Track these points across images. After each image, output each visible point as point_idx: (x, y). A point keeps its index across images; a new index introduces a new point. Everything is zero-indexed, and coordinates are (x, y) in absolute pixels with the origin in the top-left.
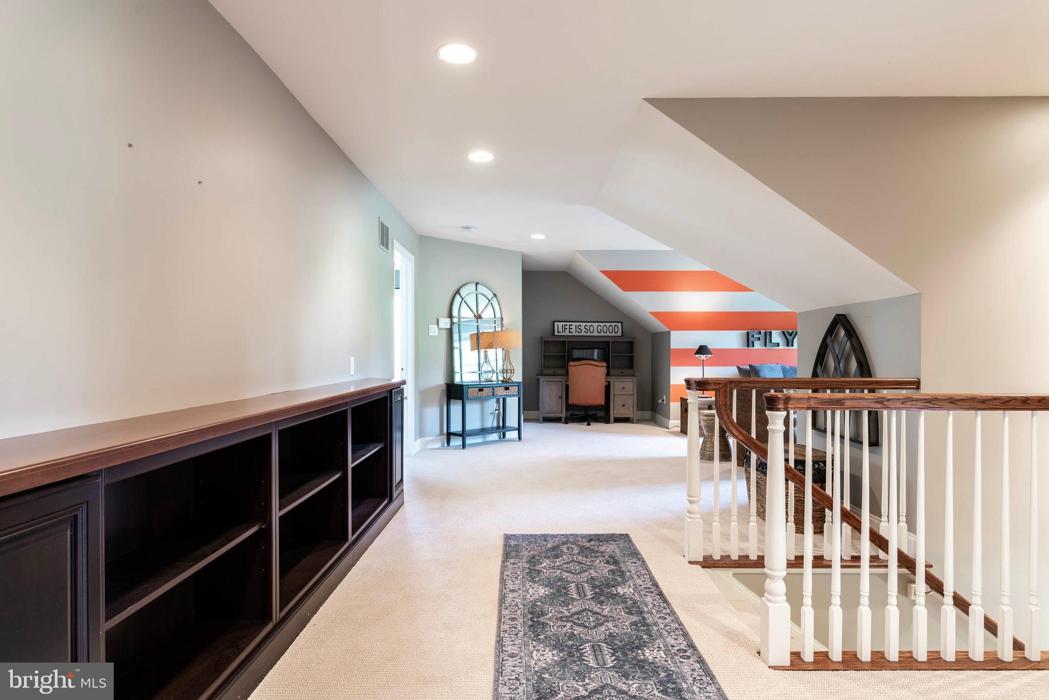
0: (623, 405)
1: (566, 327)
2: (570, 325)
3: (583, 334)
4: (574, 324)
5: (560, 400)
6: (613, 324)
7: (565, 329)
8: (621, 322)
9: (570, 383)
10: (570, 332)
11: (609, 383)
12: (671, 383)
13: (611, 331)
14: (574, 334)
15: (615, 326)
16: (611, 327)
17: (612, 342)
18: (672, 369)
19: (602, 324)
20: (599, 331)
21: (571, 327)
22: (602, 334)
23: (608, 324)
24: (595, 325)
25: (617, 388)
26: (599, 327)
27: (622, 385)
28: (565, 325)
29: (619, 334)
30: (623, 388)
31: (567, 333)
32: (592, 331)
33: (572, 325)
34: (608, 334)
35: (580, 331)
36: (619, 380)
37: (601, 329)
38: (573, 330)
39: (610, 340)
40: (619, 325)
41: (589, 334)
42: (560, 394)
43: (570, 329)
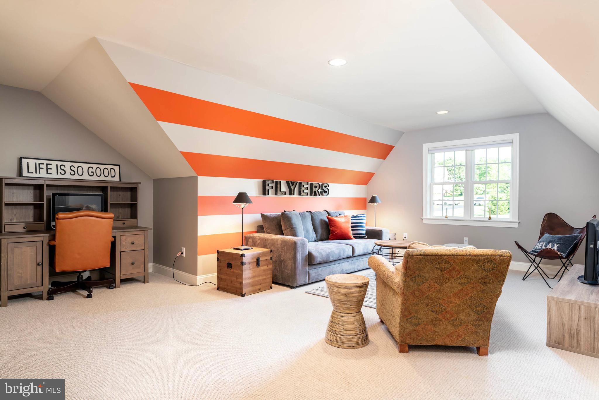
0: (133, 264)
1: (41, 166)
2: (47, 164)
3: (67, 176)
4: (54, 163)
5: (40, 268)
6: (109, 167)
7: (40, 168)
8: (119, 165)
9: (57, 242)
10: (47, 173)
11: (114, 237)
12: (199, 234)
13: (106, 174)
14: (54, 176)
15: (111, 169)
16: (106, 170)
17: (111, 187)
18: (200, 218)
19: (95, 166)
20: (91, 174)
21: (49, 166)
22: (95, 178)
23: (102, 167)
24: (85, 166)
25: (124, 243)
26: (91, 170)
27: (130, 239)
28: (39, 164)
29: (117, 178)
30: (133, 243)
31: (43, 174)
32: (80, 174)
33: (51, 164)
34: (102, 178)
35: (63, 172)
36: (127, 233)
37: (93, 172)
38: (53, 171)
39: (109, 185)
40: (116, 168)
41: (76, 177)
42: (39, 260)
43: (47, 169)
